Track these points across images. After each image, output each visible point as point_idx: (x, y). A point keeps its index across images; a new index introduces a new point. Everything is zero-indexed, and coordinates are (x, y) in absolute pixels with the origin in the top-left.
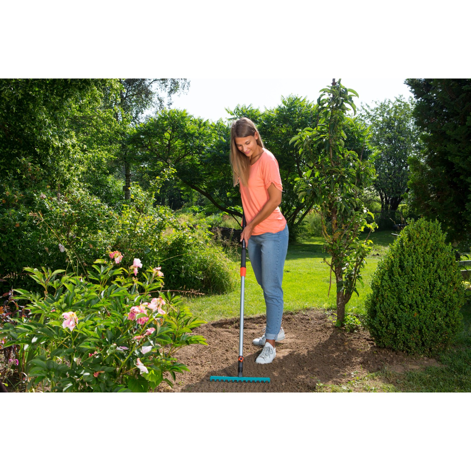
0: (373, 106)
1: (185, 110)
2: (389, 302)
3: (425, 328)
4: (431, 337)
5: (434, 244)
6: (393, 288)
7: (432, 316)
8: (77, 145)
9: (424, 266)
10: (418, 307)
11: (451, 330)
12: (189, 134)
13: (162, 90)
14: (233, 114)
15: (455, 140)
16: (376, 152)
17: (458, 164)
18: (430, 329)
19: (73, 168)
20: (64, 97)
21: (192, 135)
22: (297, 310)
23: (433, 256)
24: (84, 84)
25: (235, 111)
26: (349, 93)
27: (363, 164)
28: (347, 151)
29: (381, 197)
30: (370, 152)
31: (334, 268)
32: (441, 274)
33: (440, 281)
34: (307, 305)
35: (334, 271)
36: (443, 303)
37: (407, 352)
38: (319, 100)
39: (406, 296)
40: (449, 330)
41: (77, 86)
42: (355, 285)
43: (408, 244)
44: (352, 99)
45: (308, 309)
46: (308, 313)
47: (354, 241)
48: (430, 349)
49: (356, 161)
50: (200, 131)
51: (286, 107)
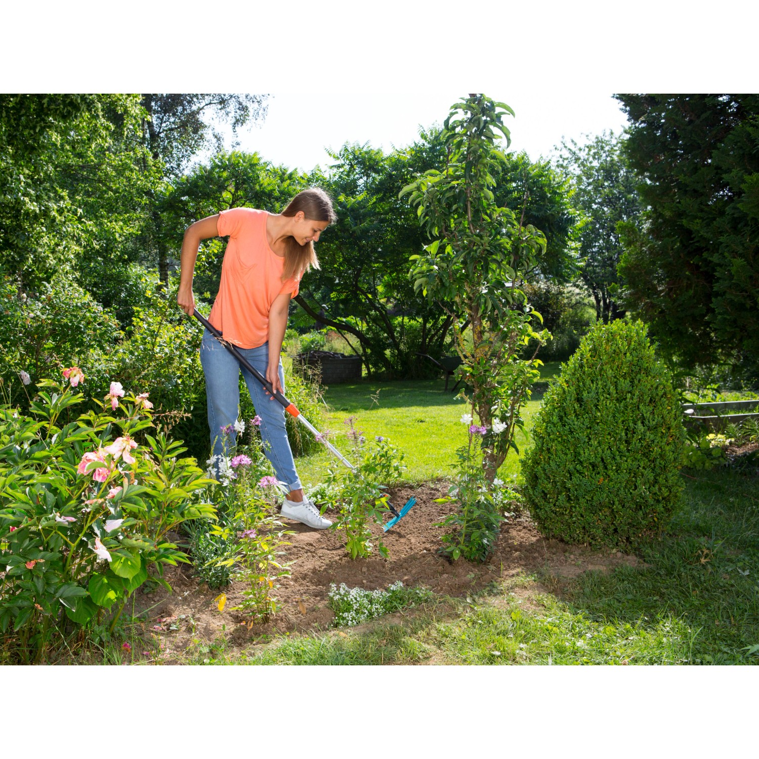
0: (582, 142)
1: (255, 154)
2: (557, 460)
3: (617, 503)
4: (628, 518)
5: (635, 362)
6: (566, 436)
7: (630, 483)
8: (66, 210)
9: (617, 400)
10: (606, 468)
11: (664, 507)
12: (263, 192)
13: (221, 120)
14: (338, 158)
15: (695, 191)
16: (582, 220)
17: (698, 232)
18: (627, 505)
19: (61, 248)
20: (37, 131)
21: (270, 195)
22: (421, 481)
23: (632, 382)
24: (69, 108)
25: (342, 153)
26: (498, 110)
27: (525, 231)
28: (496, 208)
29: (596, 298)
30: (571, 221)
31: (477, 408)
32: (644, 411)
33: (643, 423)
34: (439, 473)
35: (477, 412)
36: (650, 461)
37: (590, 544)
38: (446, 122)
39: (586, 450)
40: (660, 508)
41: (58, 112)
42: (512, 435)
43: (591, 362)
44: (502, 119)
45: (439, 480)
46: (438, 486)
47: (510, 360)
48: (628, 539)
49: (513, 225)
50: (282, 188)
51: (426, 144)
